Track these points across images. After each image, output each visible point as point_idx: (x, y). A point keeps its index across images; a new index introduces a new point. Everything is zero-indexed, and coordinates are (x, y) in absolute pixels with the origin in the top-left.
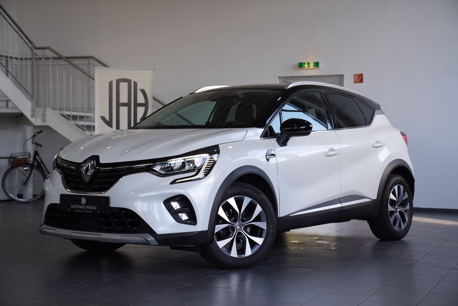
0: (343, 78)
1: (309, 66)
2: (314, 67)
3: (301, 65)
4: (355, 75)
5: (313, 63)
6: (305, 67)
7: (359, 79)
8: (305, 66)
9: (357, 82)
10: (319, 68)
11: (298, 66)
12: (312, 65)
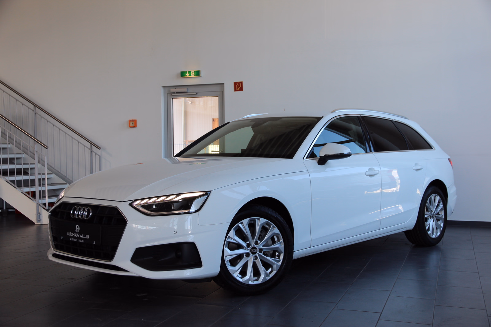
0: (224, 87)
1: (190, 75)
2: (195, 75)
3: (182, 74)
4: (235, 83)
5: (194, 71)
6: (186, 76)
7: (238, 86)
8: (186, 74)
9: (237, 90)
10: (201, 77)
11: (180, 76)
12: (193, 74)
